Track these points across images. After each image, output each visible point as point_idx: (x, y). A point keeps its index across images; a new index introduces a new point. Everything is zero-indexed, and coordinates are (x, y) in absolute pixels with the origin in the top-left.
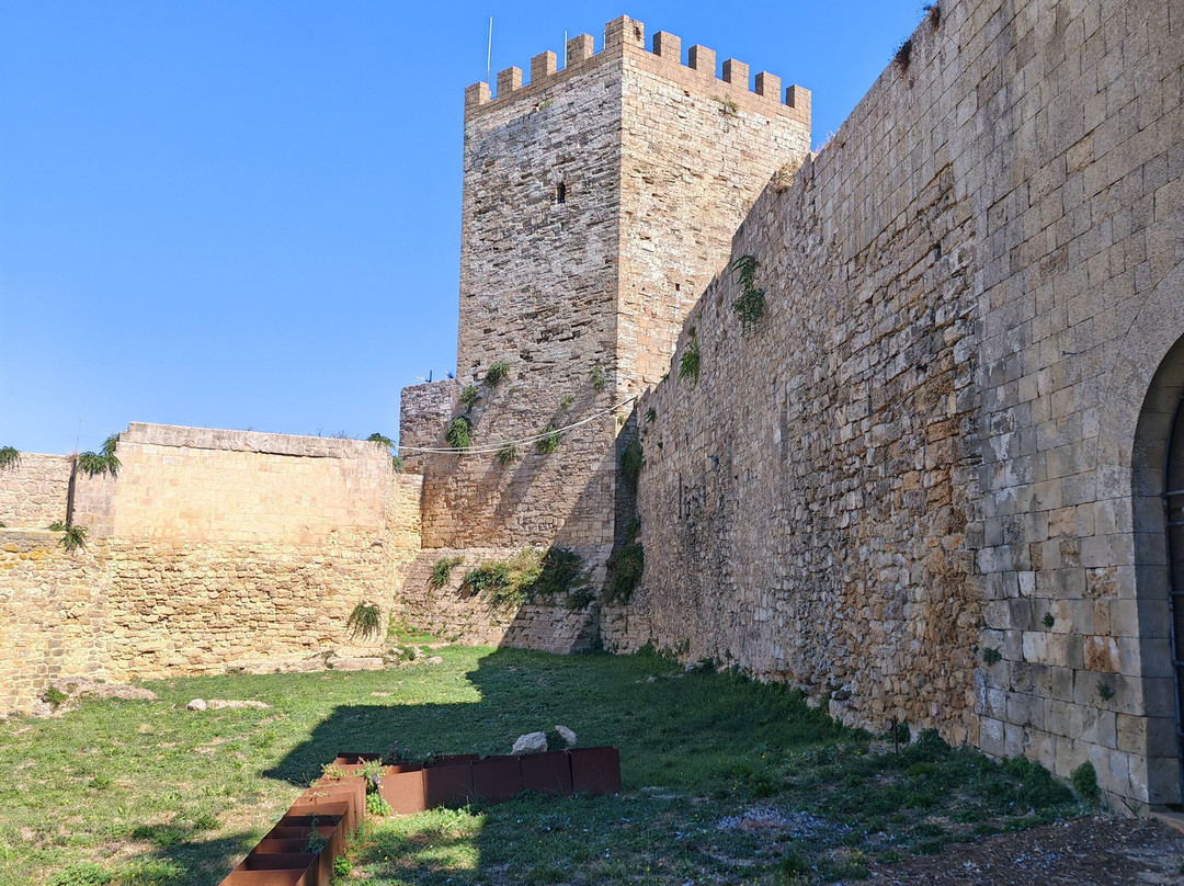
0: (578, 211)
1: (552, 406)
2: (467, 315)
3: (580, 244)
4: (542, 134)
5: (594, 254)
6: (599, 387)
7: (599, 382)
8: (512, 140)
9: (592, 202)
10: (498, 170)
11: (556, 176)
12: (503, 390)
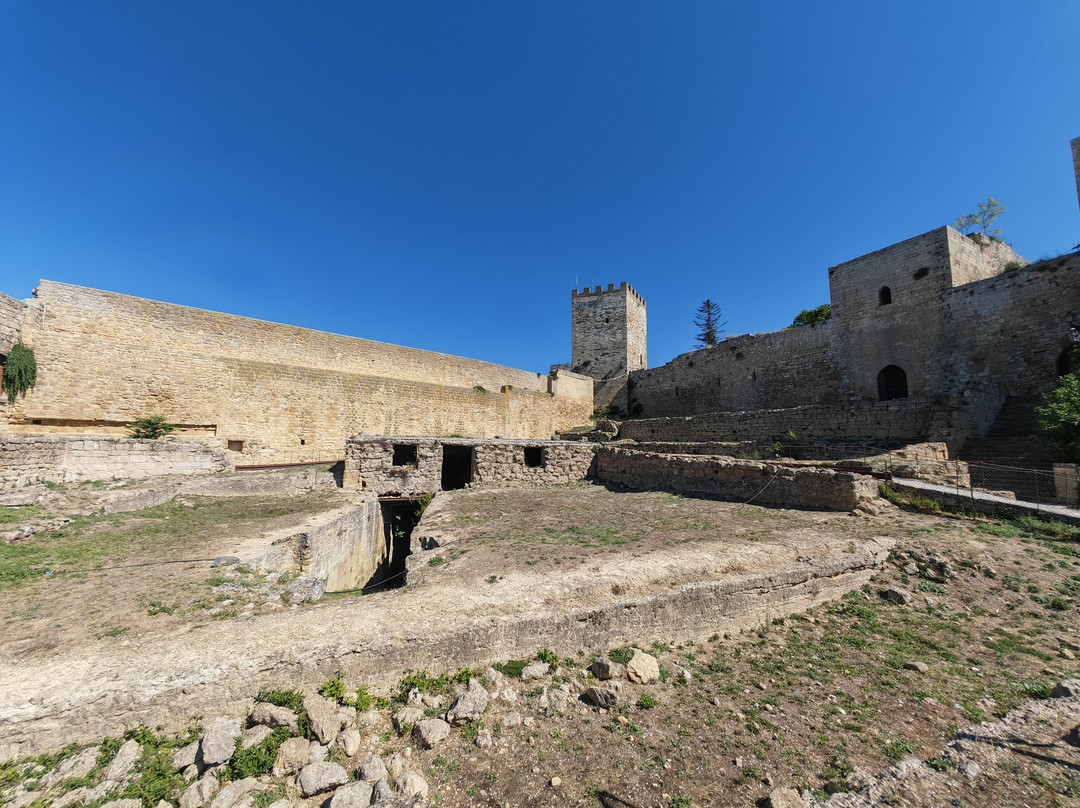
0: (613, 326)
1: (606, 372)
2: (575, 349)
3: (614, 333)
4: (600, 305)
5: (619, 336)
6: (622, 368)
7: (622, 367)
8: (590, 305)
9: (618, 324)
10: (585, 312)
11: (605, 317)
12: (589, 368)
